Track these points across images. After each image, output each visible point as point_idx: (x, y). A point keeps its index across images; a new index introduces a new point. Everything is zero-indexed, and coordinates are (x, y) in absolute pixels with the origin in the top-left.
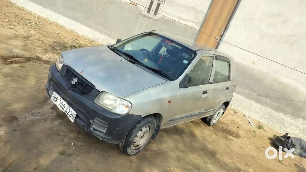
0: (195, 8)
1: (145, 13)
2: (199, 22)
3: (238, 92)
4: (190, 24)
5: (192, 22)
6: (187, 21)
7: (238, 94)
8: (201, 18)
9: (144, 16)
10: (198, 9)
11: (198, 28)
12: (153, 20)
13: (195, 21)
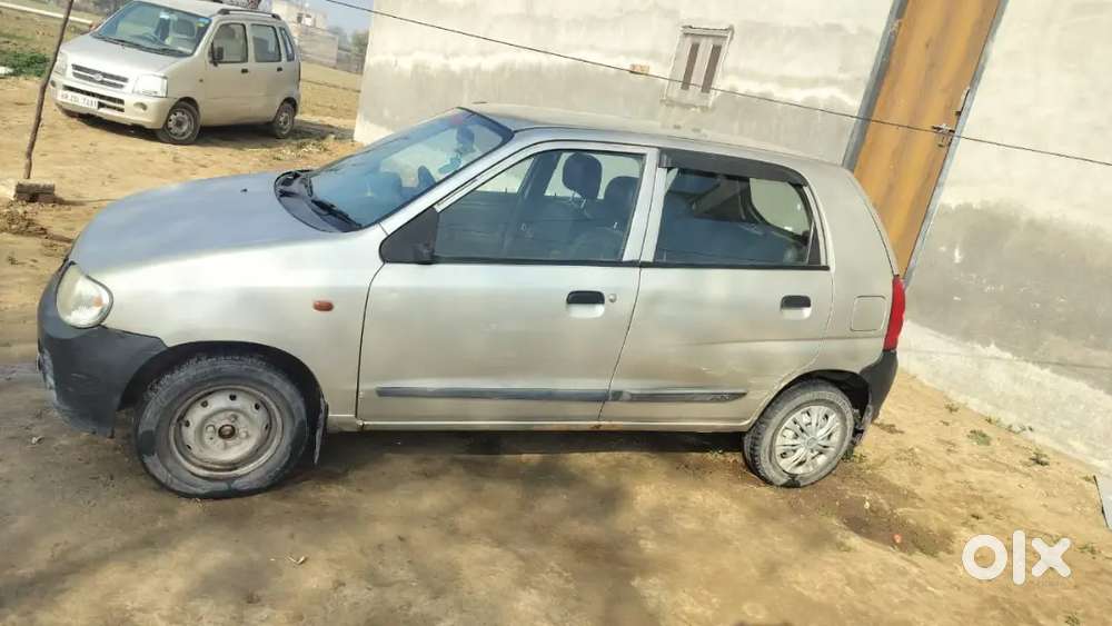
0: (838, 28)
1: (676, 92)
2: (858, 79)
3: (1058, 364)
4: (823, 95)
5: (830, 82)
6: (815, 83)
7: (1061, 374)
8: (865, 61)
9: (671, 103)
10: (850, 26)
11: (854, 103)
12: (698, 110)
13: (842, 76)
